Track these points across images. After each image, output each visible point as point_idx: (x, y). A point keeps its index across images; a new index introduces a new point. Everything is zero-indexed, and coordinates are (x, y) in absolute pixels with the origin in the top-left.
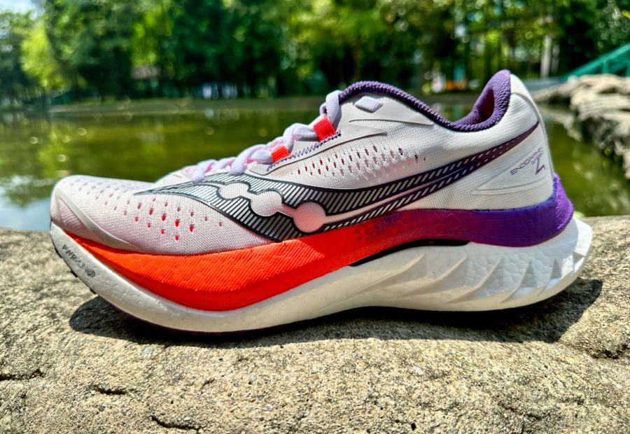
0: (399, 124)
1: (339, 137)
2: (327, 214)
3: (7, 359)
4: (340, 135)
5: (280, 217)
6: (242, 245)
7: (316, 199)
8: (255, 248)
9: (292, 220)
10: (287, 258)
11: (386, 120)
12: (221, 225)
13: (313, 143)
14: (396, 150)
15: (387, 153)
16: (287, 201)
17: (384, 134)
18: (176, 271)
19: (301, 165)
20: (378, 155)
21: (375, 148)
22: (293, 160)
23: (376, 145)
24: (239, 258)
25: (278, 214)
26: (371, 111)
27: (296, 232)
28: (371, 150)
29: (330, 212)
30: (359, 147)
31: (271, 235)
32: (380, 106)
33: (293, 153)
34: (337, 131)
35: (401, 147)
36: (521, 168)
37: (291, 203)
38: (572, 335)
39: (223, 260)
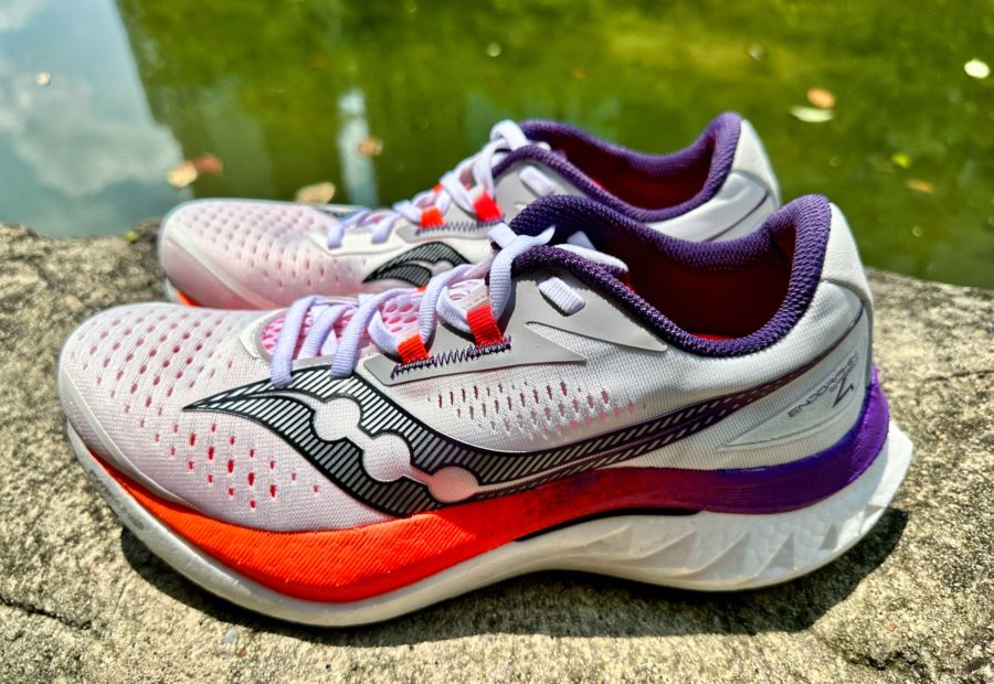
0: (607, 347)
1: (507, 351)
2: (481, 484)
3: (46, 587)
4: (509, 347)
5: (407, 483)
6: (350, 524)
7: (465, 463)
8: (370, 527)
9: (426, 488)
10: (418, 542)
11: (586, 337)
12: (316, 489)
13: (466, 345)
14: (596, 394)
15: (582, 398)
16: (418, 462)
17: (582, 363)
18: (256, 551)
19: (445, 386)
20: (567, 401)
21: (563, 385)
22: (432, 371)
23: (566, 382)
24: (345, 543)
25: (403, 479)
26: (564, 314)
27: (433, 504)
28: (556, 388)
29: (485, 480)
30: (540, 379)
31: (394, 509)
32: (580, 307)
33: (434, 352)
34: (506, 335)
35: (608, 390)
36: (809, 403)
37: (425, 465)
38: (831, 624)
39: (323, 544)
